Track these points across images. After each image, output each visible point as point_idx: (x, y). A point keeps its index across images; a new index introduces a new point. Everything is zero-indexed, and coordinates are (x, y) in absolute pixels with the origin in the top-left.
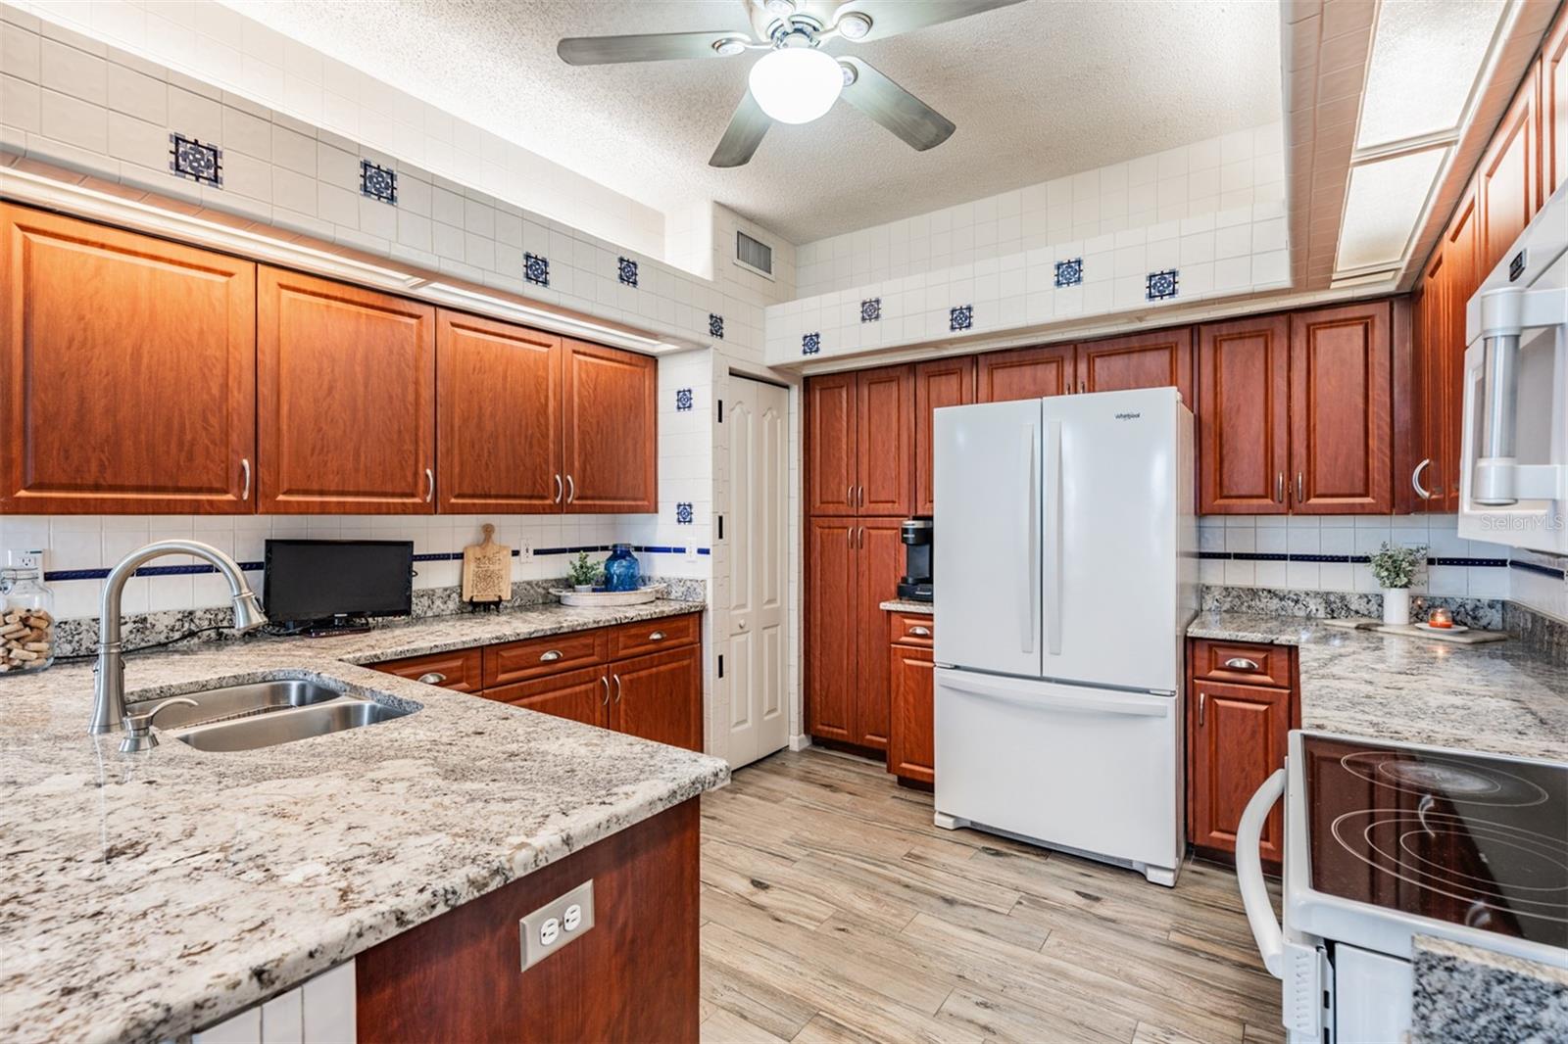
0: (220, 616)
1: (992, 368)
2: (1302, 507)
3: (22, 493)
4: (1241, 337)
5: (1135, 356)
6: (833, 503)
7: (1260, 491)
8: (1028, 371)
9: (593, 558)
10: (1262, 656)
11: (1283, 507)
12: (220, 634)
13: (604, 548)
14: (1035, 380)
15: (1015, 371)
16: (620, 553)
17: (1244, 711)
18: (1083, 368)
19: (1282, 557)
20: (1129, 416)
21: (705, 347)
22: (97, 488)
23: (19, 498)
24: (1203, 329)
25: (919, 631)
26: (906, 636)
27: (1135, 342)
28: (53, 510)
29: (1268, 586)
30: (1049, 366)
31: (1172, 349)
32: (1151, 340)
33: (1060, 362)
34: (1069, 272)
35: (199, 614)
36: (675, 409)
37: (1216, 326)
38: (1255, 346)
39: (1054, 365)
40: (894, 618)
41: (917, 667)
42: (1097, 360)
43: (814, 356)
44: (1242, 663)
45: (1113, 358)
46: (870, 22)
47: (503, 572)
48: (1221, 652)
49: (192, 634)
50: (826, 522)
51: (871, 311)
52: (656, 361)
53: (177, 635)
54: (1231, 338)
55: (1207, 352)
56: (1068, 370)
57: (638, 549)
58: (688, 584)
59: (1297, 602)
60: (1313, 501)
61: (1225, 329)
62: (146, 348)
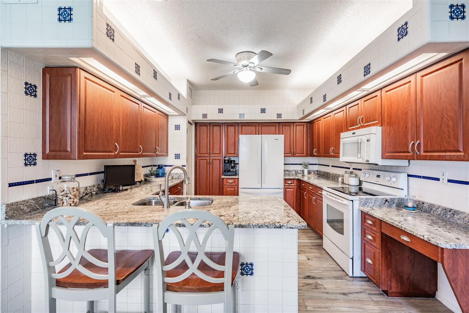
0: (92, 189)
1: (242, 126)
2: (295, 156)
3: (84, 154)
4: (286, 126)
5: (269, 127)
6: (203, 154)
7: (289, 153)
8: (250, 127)
9: (155, 168)
10: (293, 181)
11: (292, 156)
12: (91, 194)
13: (156, 166)
14: (251, 129)
15: (247, 127)
16: (160, 167)
17: (290, 191)
18: (260, 128)
19: (289, 164)
20: (277, 139)
21: (185, 115)
22: (95, 152)
23: (84, 155)
24: (281, 123)
25: (231, 182)
26: (228, 183)
27: (269, 124)
28: (89, 158)
29: (287, 169)
30: (254, 127)
31: (275, 126)
32: (272, 124)
33: (256, 126)
34: (263, 111)
35: (88, 188)
36: (174, 129)
37: (282, 123)
38: (288, 127)
39: (255, 127)
40: (225, 180)
41: (230, 190)
42: (263, 127)
43: (205, 119)
44: (290, 183)
45: (266, 127)
46: (262, 69)
47: (141, 173)
48: (287, 181)
49: (87, 194)
50: (201, 158)
51: (221, 111)
52: (168, 116)
53: (84, 194)
54: (285, 126)
55: (281, 127)
56: (257, 128)
57: (165, 166)
58: (179, 174)
59: (291, 172)
60: (297, 155)
61: (284, 124)
62: (103, 111)
